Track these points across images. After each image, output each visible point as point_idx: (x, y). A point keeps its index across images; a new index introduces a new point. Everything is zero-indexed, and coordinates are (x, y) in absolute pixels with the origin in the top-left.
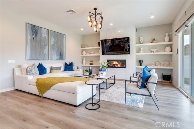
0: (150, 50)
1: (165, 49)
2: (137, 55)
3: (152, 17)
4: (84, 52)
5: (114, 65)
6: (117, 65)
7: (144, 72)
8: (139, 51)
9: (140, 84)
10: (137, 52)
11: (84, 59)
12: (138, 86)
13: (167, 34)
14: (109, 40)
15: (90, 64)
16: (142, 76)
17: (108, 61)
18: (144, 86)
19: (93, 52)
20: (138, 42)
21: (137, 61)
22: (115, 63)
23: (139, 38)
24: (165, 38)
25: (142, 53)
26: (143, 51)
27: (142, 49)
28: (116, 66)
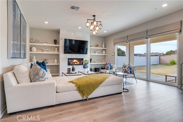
1: (102, 52)
3: (105, 32)
4: (34, 49)
5: (74, 63)
6: (76, 62)
13: (103, 43)
14: (68, 39)
17: (69, 59)
22: (75, 61)
24: (103, 45)
27: (91, 51)
28: (76, 64)
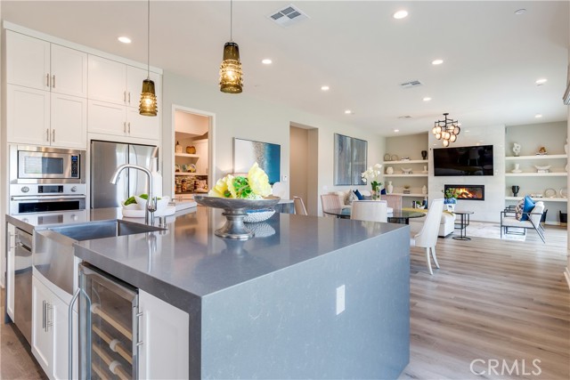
0: (534, 167)
2: (507, 177)
4: (390, 170)
7: (526, 201)
8: (511, 168)
9: (520, 216)
10: (507, 172)
11: (390, 183)
12: (517, 218)
15: (405, 192)
16: (523, 206)
17: (447, 187)
18: (526, 218)
19: (409, 170)
20: (509, 152)
21: (507, 188)
22: (462, 191)
23: (512, 146)
24: (565, 146)
25: (517, 173)
26: (520, 168)
27: (517, 166)
28: (465, 196)
